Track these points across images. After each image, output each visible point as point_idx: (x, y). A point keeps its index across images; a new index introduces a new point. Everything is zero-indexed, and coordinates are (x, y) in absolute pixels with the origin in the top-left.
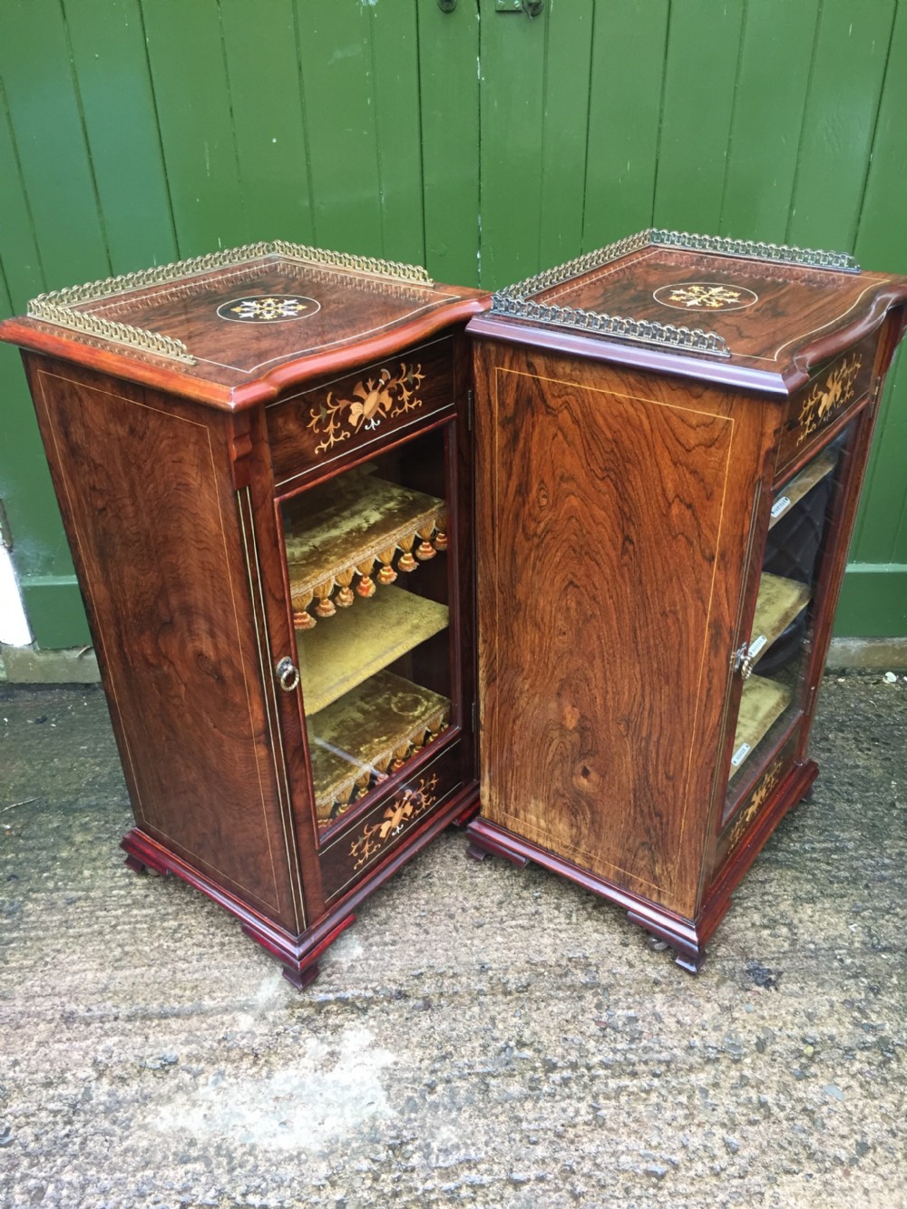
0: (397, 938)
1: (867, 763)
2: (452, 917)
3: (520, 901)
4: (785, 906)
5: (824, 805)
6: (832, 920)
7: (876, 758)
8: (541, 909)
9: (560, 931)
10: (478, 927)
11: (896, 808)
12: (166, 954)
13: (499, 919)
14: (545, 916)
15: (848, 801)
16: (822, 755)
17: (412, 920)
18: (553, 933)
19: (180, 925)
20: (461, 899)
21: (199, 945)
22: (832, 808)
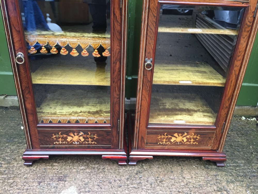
0: (90, 190)
1: (242, 141)
2: (110, 183)
3: (135, 179)
4: (224, 184)
5: (231, 152)
6: (241, 190)
7: (244, 139)
8: (142, 181)
9: (148, 190)
10: (119, 187)
11: (253, 154)
12: (6, 192)
13: (127, 184)
14: (143, 184)
15: (238, 151)
16: (228, 138)
17: (97, 184)
18: (146, 190)
19: (14, 182)
20: (114, 177)
21: (18, 189)
22: (234, 153)
